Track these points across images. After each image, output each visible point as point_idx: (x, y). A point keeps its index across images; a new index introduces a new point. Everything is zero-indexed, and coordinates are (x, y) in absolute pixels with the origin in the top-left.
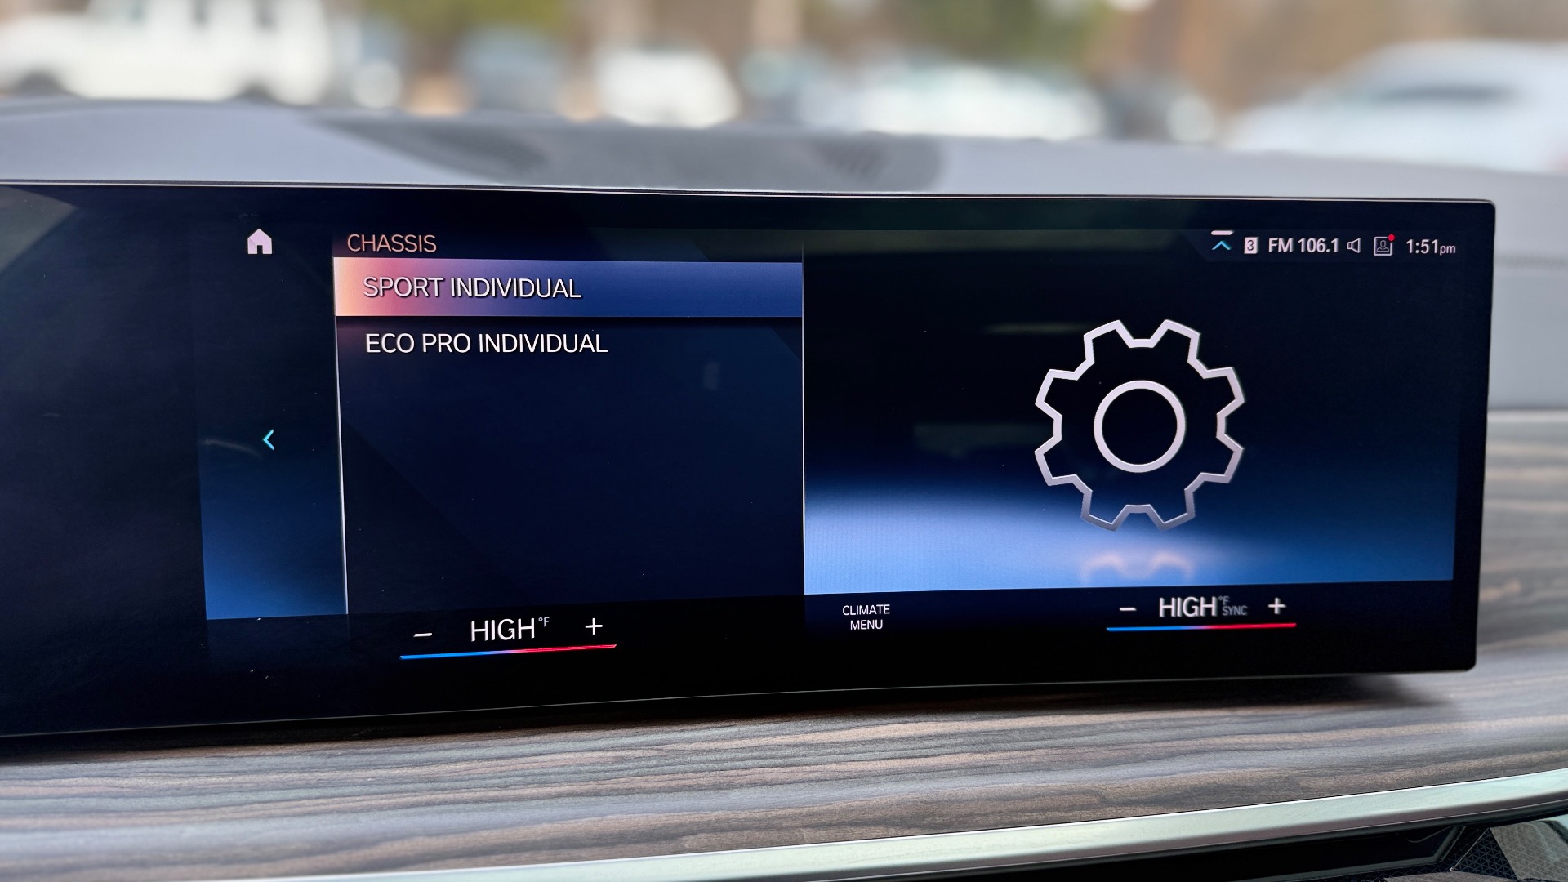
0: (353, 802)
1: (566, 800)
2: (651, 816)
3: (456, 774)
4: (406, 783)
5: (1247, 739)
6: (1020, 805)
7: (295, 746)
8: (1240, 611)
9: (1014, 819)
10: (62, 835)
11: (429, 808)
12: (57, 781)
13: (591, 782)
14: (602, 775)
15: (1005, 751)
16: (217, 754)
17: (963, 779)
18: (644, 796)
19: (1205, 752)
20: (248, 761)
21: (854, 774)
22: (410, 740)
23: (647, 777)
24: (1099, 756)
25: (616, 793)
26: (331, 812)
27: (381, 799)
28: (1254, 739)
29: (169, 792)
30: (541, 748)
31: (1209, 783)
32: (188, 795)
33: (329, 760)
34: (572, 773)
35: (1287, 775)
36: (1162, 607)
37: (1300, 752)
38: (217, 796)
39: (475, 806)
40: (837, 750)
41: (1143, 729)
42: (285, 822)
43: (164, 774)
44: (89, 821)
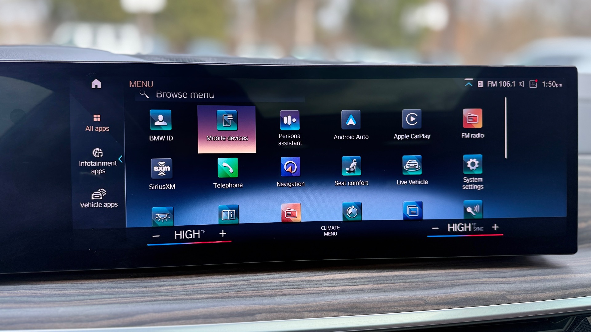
0: (126, 300)
1: (210, 300)
2: (243, 306)
3: (167, 290)
4: (148, 293)
5: (485, 280)
6: (392, 304)
7: (106, 280)
8: (480, 229)
9: (390, 310)
10: (12, 310)
11: (155, 302)
12: (13, 291)
13: (220, 293)
14: (225, 291)
15: (386, 284)
16: (75, 282)
17: (369, 294)
18: (241, 299)
19: (467, 284)
20: (87, 285)
21: (325, 291)
22: (150, 278)
23: (242, 292)
24: (424, 286)
25: (230, 297)
26: (117, 303)
27: (137, 299)
28: (487, 280)
29: (55, 296)
30: (201, 281)
31: (469, 297)
32: (62, 297)
33: (118, 285)
34: (213, 290)
35: (501, 294)
36: (449, 227)
37: (506, 285)
38: (73, 297)
39: (174, 302)
40: (319, 283)
41: (442, 276)
42: (99, 306)
43: (54, 289)
44: (23, 305)
